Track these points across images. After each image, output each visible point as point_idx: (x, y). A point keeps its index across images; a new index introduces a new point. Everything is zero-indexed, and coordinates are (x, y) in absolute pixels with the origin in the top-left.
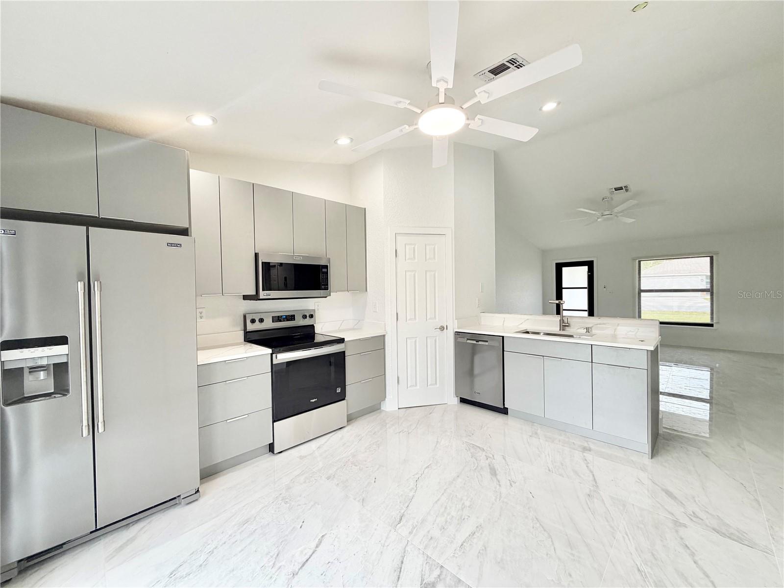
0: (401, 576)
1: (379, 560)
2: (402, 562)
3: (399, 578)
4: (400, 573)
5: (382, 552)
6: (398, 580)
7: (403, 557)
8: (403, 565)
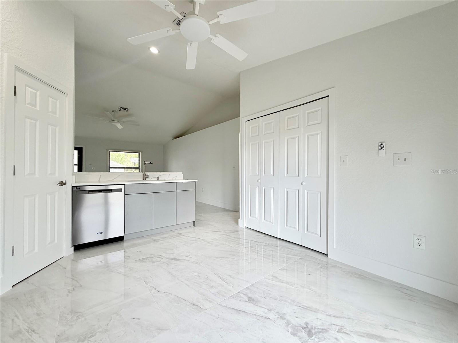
0: (243, 311)
1: (230, 321)
2: (233, 309)
3: (244, 312)
4: (241, 311)
5: (223, 319)
6: (246, 312)
7: (229, 308)
8: (235, 308)
